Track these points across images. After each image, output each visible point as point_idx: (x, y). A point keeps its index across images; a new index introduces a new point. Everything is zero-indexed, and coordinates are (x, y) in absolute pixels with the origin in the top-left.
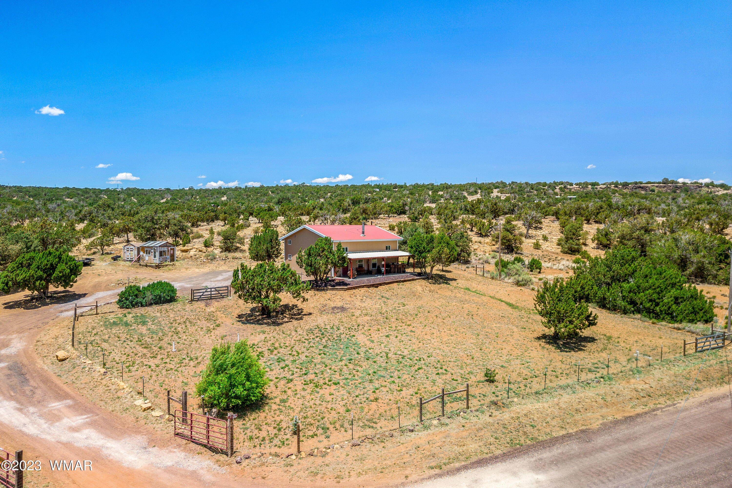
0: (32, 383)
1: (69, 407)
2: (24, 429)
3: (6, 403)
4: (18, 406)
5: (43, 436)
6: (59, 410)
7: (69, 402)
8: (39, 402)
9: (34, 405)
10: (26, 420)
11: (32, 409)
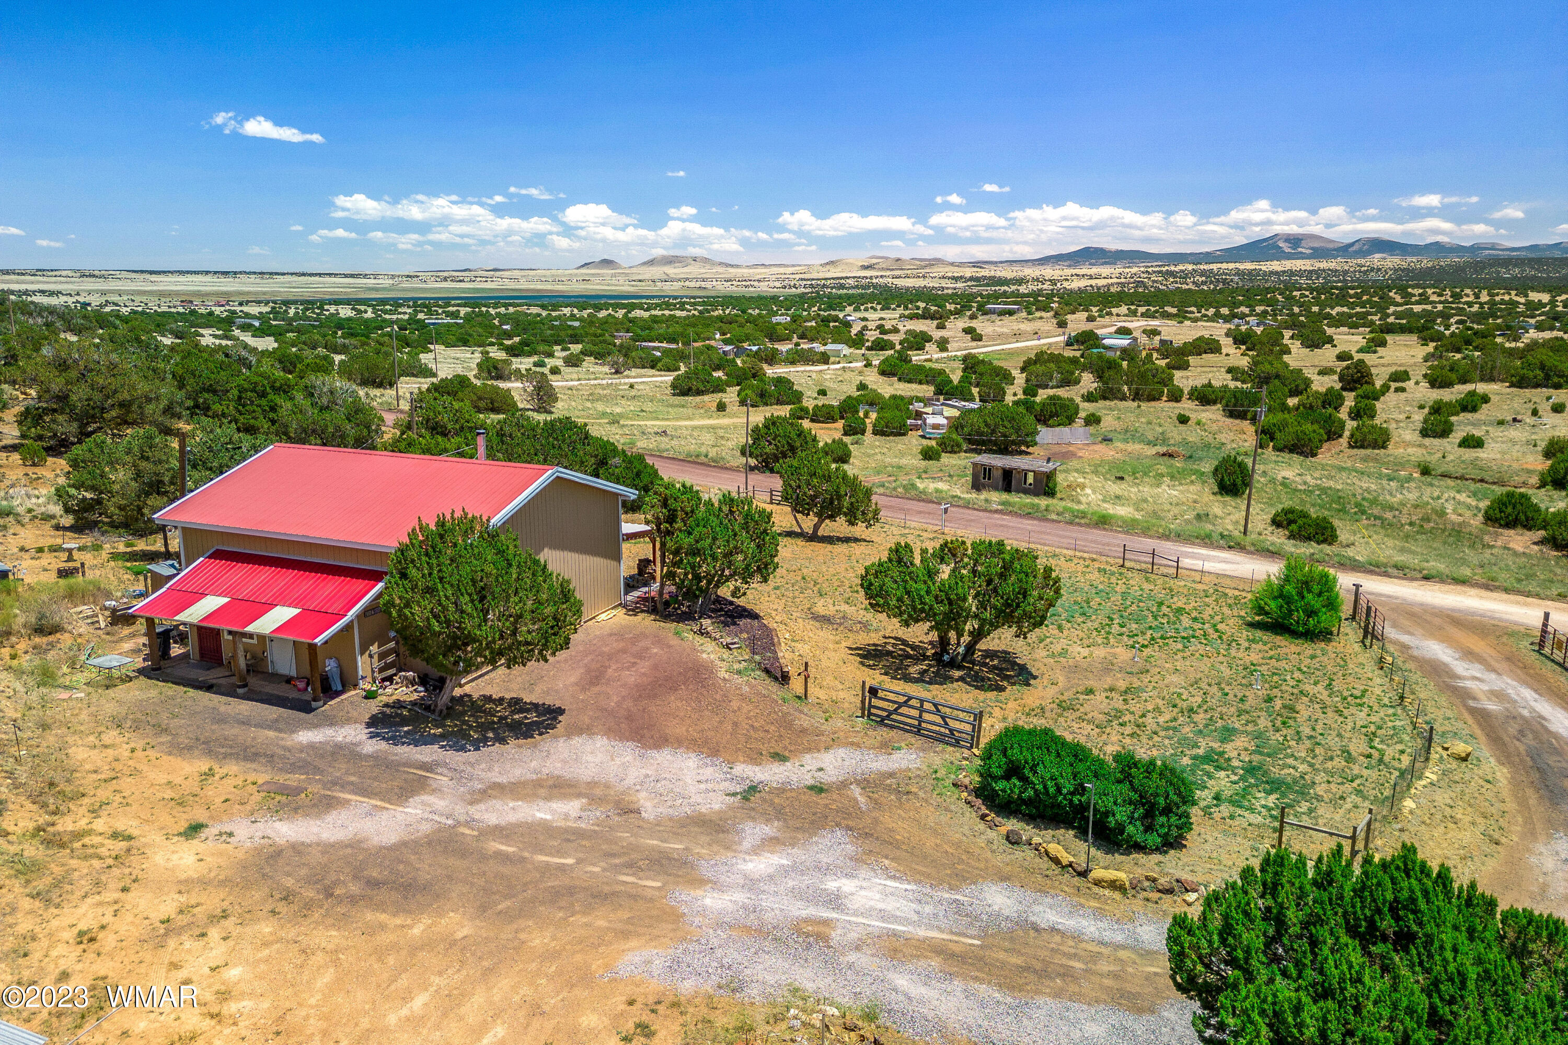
0: (1522, 748)
1: (1474, 699)
2: (1537, 696)
3: (1562, 731)
4: (1546, 723)
5: (1515, 683)
6: (1489, 699)
7: (1471, 703)
8: (1514, 718)
9: (1522, 717)
10: (1533, 704)
11: (1525, 713)
